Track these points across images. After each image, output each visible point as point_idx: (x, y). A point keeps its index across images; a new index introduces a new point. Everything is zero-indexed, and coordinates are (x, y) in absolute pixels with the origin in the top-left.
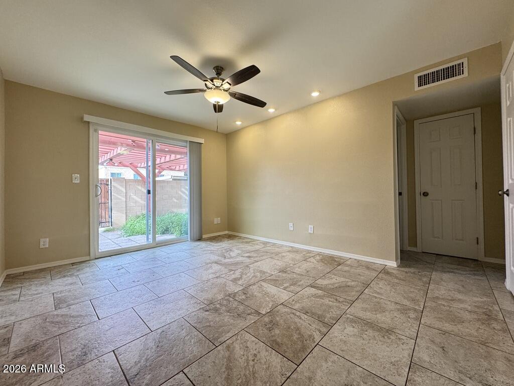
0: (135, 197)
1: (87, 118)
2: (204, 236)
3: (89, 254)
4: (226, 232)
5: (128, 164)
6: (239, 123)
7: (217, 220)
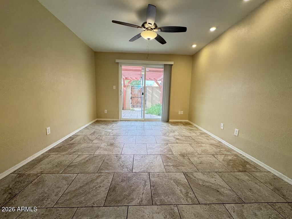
0: (156, 95)
1: (117, 61)
2: (170, 120)
3: (118, 119)
4: (187, 121)
5: (153, 79)
6: (194, 46)
7: (181, 113)
